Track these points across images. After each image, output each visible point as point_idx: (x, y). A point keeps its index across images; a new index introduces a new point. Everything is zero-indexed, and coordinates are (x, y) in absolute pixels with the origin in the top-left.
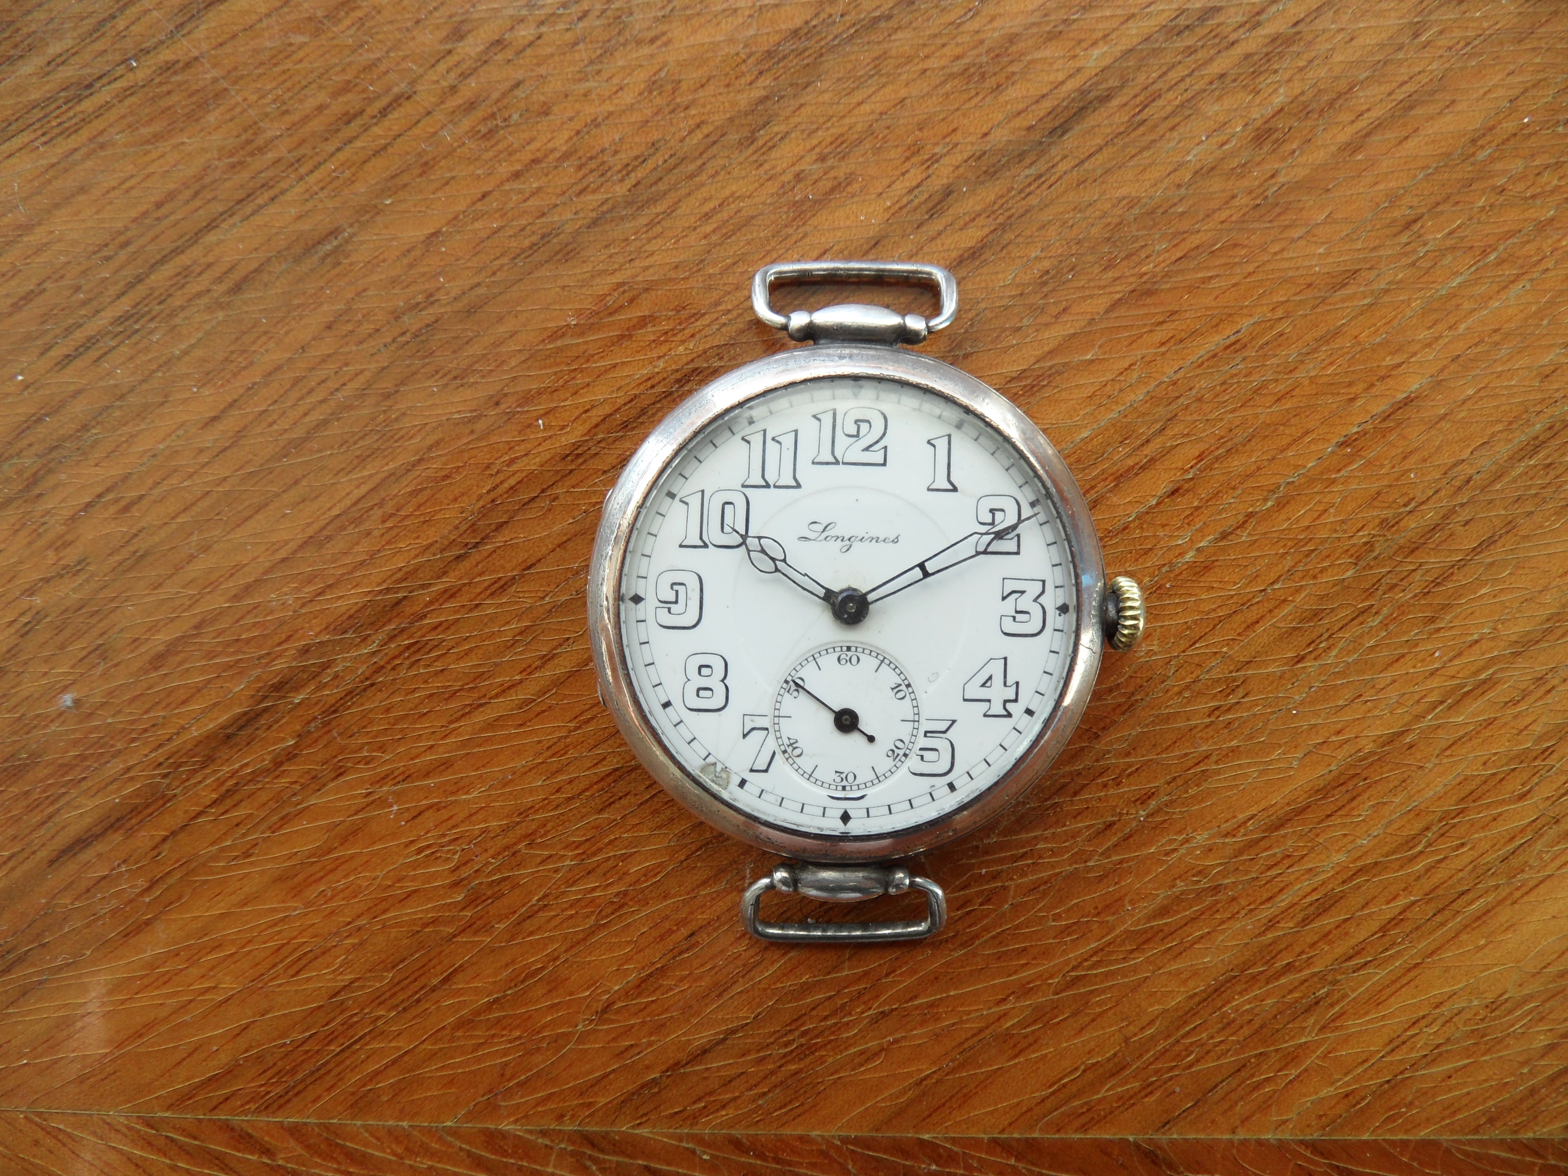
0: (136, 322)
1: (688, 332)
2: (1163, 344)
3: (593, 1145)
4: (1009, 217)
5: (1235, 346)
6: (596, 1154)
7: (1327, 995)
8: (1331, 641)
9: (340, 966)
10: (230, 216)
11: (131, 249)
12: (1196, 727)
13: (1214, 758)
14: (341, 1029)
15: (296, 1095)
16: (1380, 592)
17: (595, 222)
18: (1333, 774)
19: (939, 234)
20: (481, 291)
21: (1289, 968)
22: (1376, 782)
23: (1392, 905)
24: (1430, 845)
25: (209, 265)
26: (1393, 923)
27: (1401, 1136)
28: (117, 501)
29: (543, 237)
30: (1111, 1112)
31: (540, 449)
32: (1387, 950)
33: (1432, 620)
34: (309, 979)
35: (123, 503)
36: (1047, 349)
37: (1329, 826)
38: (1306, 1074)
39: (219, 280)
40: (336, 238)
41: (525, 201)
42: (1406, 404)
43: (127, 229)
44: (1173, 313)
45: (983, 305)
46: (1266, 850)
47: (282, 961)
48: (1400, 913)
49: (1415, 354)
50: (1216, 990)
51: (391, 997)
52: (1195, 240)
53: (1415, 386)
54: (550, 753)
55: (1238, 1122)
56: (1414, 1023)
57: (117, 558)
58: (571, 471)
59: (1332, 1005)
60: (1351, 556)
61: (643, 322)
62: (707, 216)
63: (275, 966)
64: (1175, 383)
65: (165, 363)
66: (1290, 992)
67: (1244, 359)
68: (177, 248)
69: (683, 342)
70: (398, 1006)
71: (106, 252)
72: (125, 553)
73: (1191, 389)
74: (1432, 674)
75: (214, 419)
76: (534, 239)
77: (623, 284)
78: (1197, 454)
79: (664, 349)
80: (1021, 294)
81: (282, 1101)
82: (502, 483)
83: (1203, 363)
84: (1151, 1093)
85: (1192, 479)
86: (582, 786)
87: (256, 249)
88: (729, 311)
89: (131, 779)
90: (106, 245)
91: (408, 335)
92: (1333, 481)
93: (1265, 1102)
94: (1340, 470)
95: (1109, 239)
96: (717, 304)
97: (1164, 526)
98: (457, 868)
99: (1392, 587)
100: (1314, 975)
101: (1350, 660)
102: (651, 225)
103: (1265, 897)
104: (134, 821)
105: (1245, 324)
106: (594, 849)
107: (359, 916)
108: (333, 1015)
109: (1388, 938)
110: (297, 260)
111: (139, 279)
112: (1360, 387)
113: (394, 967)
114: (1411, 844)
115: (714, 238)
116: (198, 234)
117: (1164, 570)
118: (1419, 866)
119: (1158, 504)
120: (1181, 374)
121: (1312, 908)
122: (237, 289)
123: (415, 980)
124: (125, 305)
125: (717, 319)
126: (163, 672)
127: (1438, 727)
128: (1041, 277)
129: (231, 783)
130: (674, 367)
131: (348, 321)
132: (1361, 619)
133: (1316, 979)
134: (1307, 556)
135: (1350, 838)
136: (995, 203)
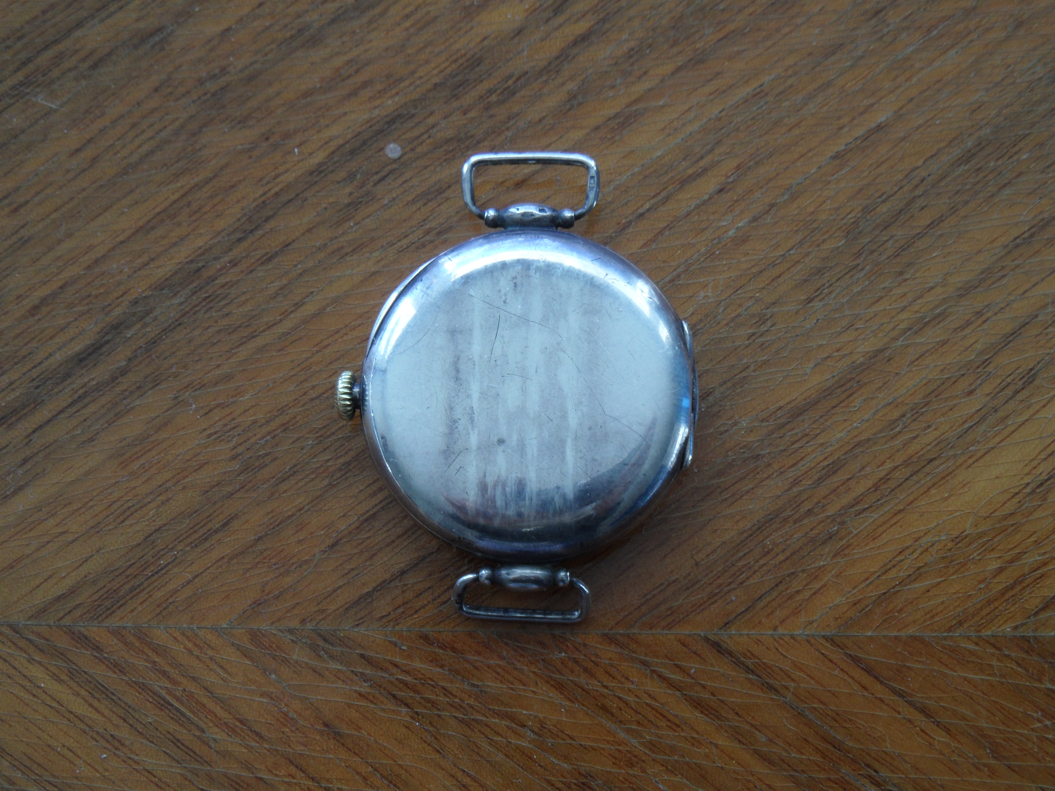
0: (27, 88)
1: (394, 91)
2: (711, 94)
3: (325, 640)
4: (608, 14)
5: (759, 94)
6: (327, 646)
7: (838, 532)
8: (831, 288)
9: (153, 516)
10: (92, 20)
11: (25, 41)
12: (739, 346)
13: (752, 368)
14: (152, 560)
15: (119, 608)
16: (864, 256)
17: (333, 21)
18: (836, 379)
19: (561, 26)
20: (257, 66)
21: (810, 512)
22: (866, 384)
23: (881, 468)
24: (906, 427)
25: (77, 51)
26: (882, 481)
27: (895, 633)
28: (10, 204)
29: (299, 31)
30: (687, 615)
31: (296, 168)
32: (878, 500)
33: (901, 273)
34: (131, 525)
35: (14, 206)
36: (633, 98)
37: (834, 414)
38: (825, 589)
39: (83, 60)
40: (162, 33)
41: (287, 8)
42: (877, 131)
43: (22, 27)
44: (718, 74)
45: (590, 71)
46: (790, 431)
47: (112, 513)
48: (887, 475)
49: (882, 98)
50: (759, 528)
51: (187, 537)
52: (732, 26)
53: (883, 119)
54: (299, 369)
55: (778, 623)
56: (901, 552)
57: (9, 242)
58: (316, 182)
59: (841, 539)
60: (844, 231)
61: (365, 84)
62: (407, 17)
63: (108, 516)
64: (720, 119)
65: (46, 114)
66: (812, 530)
67: (766, 103)
68: (56, 40)
69: (391, 97)
70: (192, 543)
71: (8, 43)
72: (14, 239)
73: (731, 123)
74: (902, 310)
75: (78, 150)
76: (293, 32)
77: (351, 61)
78: (735, 165)
79: (377, 103)
80: (616, 63)
81: (108, 612)
82: (270, 190)
83: (738, 106)
84: (715, 602)
85: (733, 182)
86: (320, 391)
87: (109, 41)
88: (421, 77)
89: (13, 390)
90: (9, 38)
91: (209, 95)
92: (829, 182)
93: (796, 609)
94: (833, 175)
95: (674, 27)
96: (413, 72)
97: (714, 213)
98: (235, 447)
99: (872, 252)
100: (828, 517)
101: (845, 301)
102: (370, 22)
103: (790, 464)
104: (14, 419)
105: (766, 79)
106: (329, 433)
107: (167, 482)
108: (147, 550)
109: (879, 492)
110: (136, 47)
111: (29, 60)
112: (845, 120)
113: (190, 516)
114: (893, 427)
115: (412, 30)
116: (70, 31)
117: (715, 242)
118: (898, 442)
119: (710, 199)
120: (723, 114)
121: (824, 472)
122: (95, 66)
123: (204, 525)
124: (20, 76)
125: (414, 82)
126: (36, 318)
127: (908, 346)
128: (629, 52)
129: (81, 392)
130: (385, 113)
131: (169, 86)
132: (851, 273)
133: (829, 521)
134: (813, 232)
135: (849, 422)
136: (597, 5)
